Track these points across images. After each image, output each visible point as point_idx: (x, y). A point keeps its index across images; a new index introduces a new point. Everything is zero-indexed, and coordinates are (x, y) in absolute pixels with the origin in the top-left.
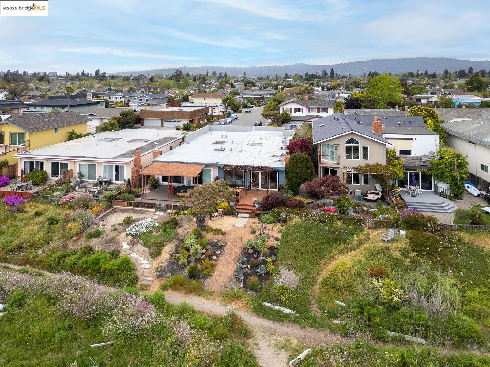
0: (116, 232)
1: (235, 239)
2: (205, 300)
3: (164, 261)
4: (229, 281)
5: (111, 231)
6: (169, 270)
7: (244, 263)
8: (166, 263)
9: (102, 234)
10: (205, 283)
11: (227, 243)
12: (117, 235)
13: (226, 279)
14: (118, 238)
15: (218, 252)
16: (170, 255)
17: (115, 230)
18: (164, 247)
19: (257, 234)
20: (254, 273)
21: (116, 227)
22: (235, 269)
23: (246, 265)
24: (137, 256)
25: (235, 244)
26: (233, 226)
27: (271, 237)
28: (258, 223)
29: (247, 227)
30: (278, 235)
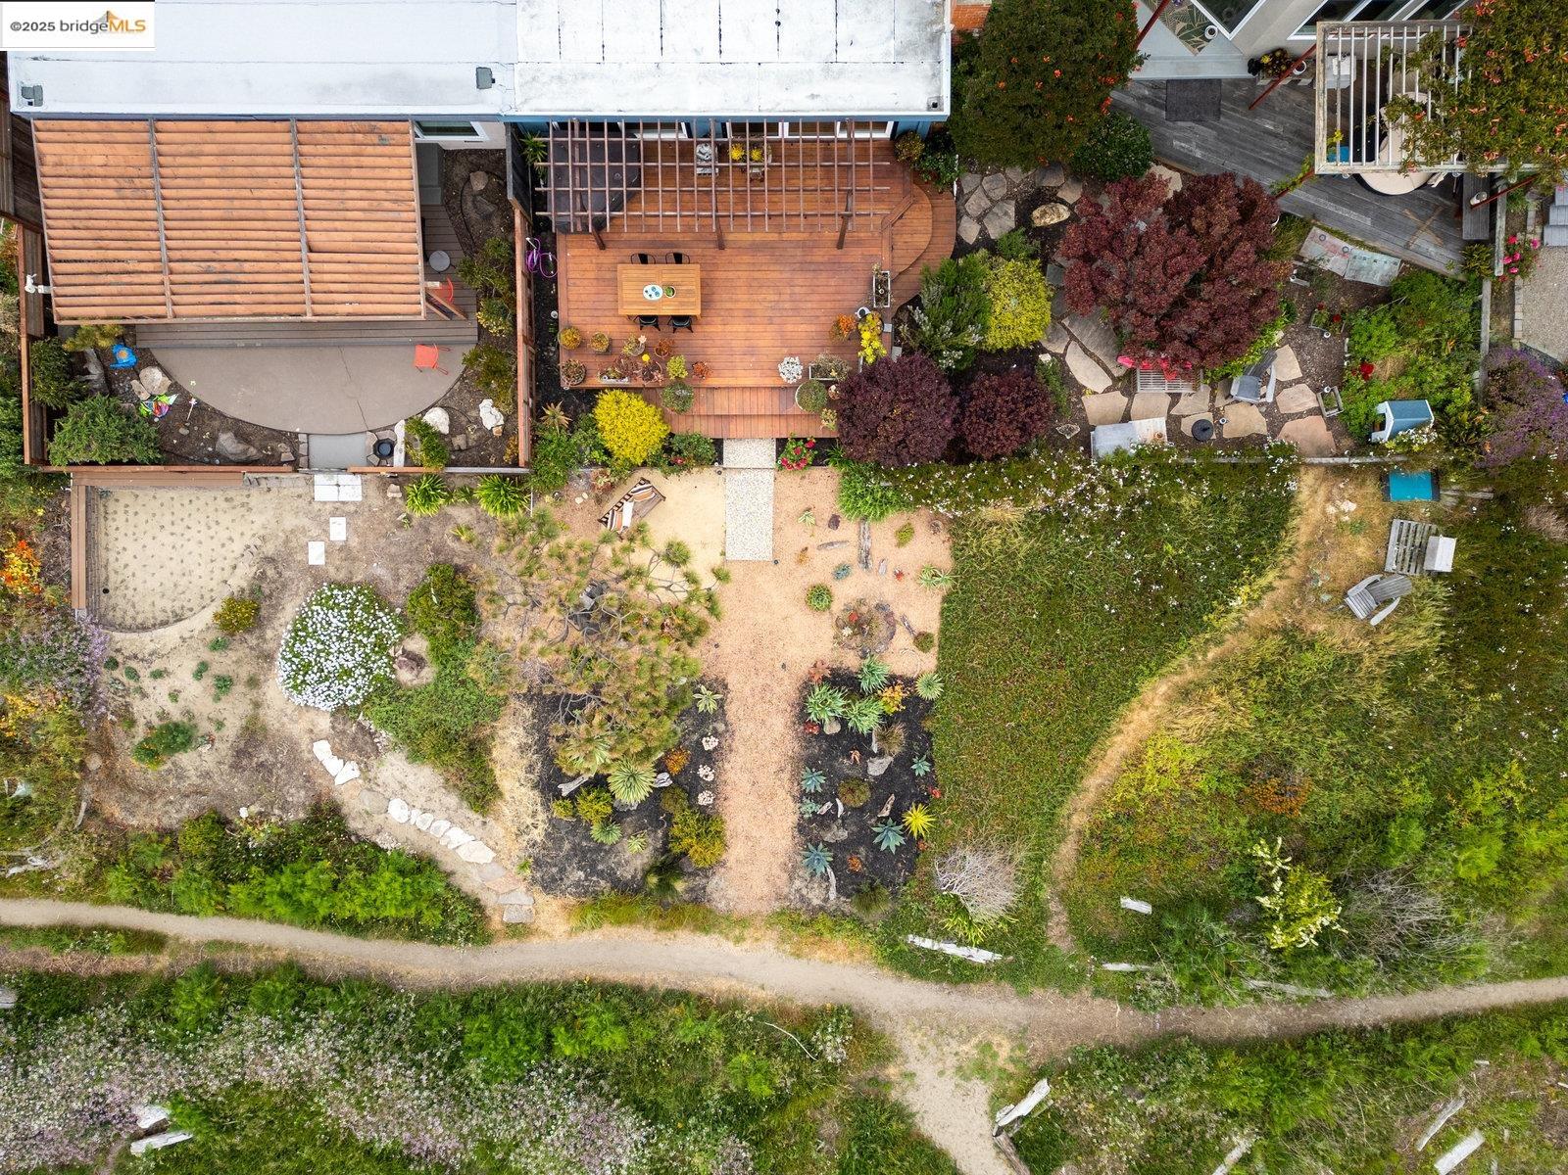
0: (239, 688)
1: (753, 654)
3: (529, 821)
4: (785, 876)
5: (217, 699)
6: (568, 858)
7: (817, 797)
8: (541, 826)
9: (195, 726)
10: (708, 890)
11: (732, 680)
12: (257, 705)
13: (776, 871)
14: (271, 717)
15: (710, 744)
16: (535, 787)
17: (224, 684)
18: (489, 751)
19: (837, 607)
20: (864, 837)
21: (216, 669)
22: (794, 819)
23: (829, 804)
24: (416, 812)
25: (760, 681)
26: (723, 554)
27: (900, 629)
28: (827, 516)
29: (788, 561)
30: (924, 612)
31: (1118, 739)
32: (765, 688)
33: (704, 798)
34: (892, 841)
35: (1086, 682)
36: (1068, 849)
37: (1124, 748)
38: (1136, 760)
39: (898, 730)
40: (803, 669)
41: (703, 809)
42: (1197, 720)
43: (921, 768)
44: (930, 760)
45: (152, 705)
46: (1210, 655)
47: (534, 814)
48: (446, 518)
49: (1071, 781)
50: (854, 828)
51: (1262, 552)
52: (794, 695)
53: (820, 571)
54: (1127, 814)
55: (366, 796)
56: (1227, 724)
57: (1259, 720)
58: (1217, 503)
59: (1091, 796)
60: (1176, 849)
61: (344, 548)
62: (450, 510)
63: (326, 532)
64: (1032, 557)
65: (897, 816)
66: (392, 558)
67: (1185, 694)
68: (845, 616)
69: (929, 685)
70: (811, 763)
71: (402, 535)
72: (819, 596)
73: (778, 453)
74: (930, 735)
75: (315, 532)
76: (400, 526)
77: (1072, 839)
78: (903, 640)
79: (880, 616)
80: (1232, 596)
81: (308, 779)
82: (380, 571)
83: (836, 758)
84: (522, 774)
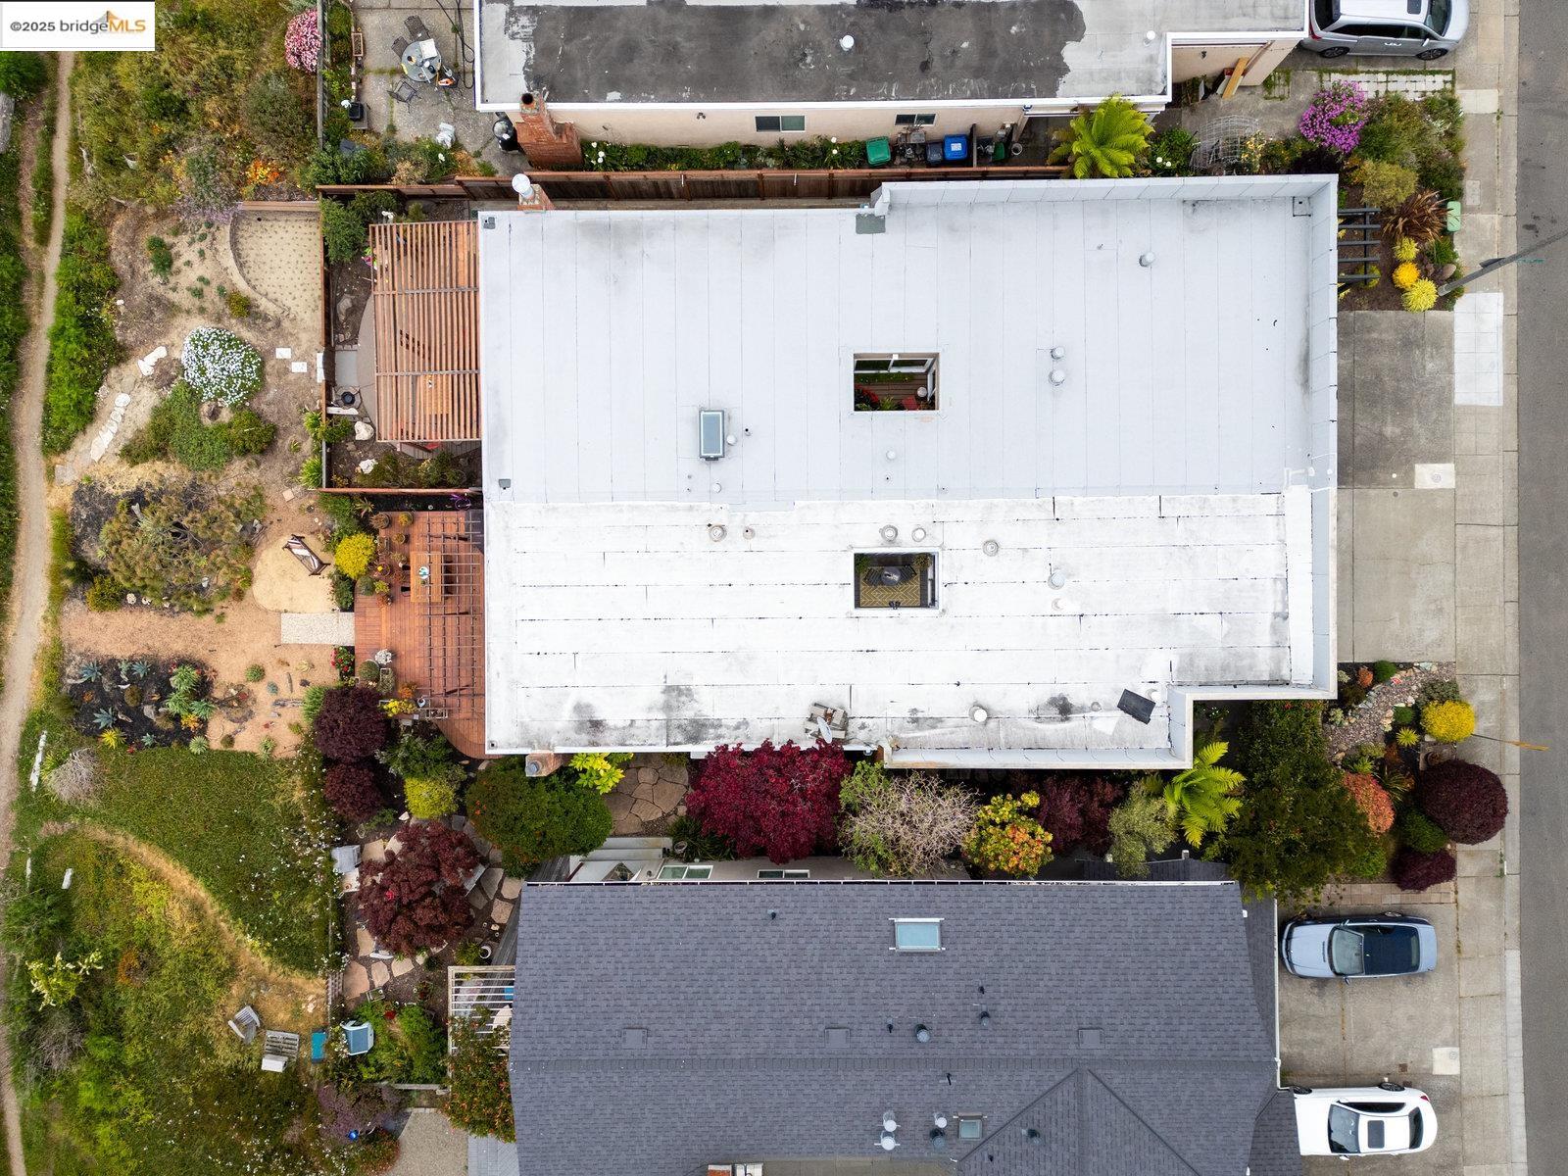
2: (42, 611)
3: (117, 484)
4: (83, 651)
5: (189, 289)
6: (94, 508)
7: (130, 672)
8: (114, 491)
12: (188, 312)
14: (181, 320)
15: (166, 602)
16: (138, 488)
17: (198, 293)
18: (159, 459)
19: (251, 685)
20: (106, 702)
21: (206, 289)
22: (118, 655)
23: (127, 679)
24: (123, 411)
25: (205, 635)
26: (286, 611)
27: (237, 725)
28: (309, 679)
29: (281, 653)
30: (248, 741)
31: (171, 866)
32: (201, 639)
33: (131, 598)
34: (101, 719)
35: (198, 844)
36: (102, 835)
37: (165, 870)
38: (156, 877)
39: (171, 726)
40: (213, 663)
41: (124, 596)
42: (176, 916)
43: (147, 739)
44: (153, 745)
45: (185, 249)
46: (222, 924)
47: (122, 487)
48: (306, 436)
49: (143, 836)
50: (112, 696)
51: (280, 954)
52: (197, 657)
53: (275, 674)
54: (121, 871)
55: (131, 380)
56: (174, 934)
57: (178, 955)
58: (308, 925)
59: (135, 849)
60: (100, 904)
61: (287, 371)
62: (310, 439)
63: (297, 360)
64: (272, 810)
65: (118, 724)
66: (281, 401)
67: (197, 909)
68: (245, 691)
69: (200, 745)
70: (154, 668)
71: (294, 407)
72: (258, 673)
73: (346, 647)
74: (170, 745)
75: (297, 352)
76: (301, 406)
77: (109, 837)
78: (230, 727)
79: (246, 713)
80: (253, 936)
81: (142, 343)
82: (272, 393)
83: (156, 684)
84: (146, 480)
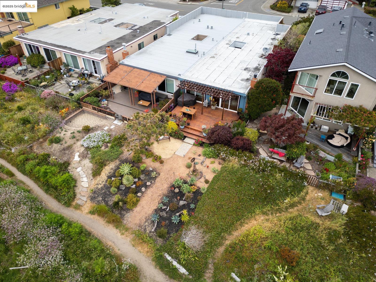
0: (75, 139)
1: (169, 171)
2: (119, 234)
3: (101, 183)
4: (145, 220)
5: (70, 138)
6: (101, 194)
7: (164, 205)
8: (102, 185)
9: (62, 141)
10: (125, 216)
11: (161, 174)
12: (74, 143)
13: (143, 218)
14: (74, 146)
15: (148, 183)
16: (107, 177)
17: (74, 137)
19: (192, 169)
20: (170, 218)
21: (75, 135)
22: (155, 207)
23: (166, 207)
24: (82, 171)
25: (167, 176)
27: (203, 178)
28: (199, 154)
29: (186, 158)
30: (210, 177)
32: (167, 178)
33: (139, 194)
36: (222, 249)
41: (137, 196)
43: (192, 206)
47: (103, 182)
50: (168, 215)
55: (76, 165)
59: (234, 237)
61: (111, 129)
65: (181, 216)
69: (204, 190)
70: (167, 196)
72: (189, 166)
73: (195, 142)
74: (198, 200)
75: (109, 126)
76: (123, 130)
78: (202, 180)
79: (200, 174)
80: (285, 200)
81: (70, 157)
82: (114, 134)
83: (173, 198)
84: (107, 173)
